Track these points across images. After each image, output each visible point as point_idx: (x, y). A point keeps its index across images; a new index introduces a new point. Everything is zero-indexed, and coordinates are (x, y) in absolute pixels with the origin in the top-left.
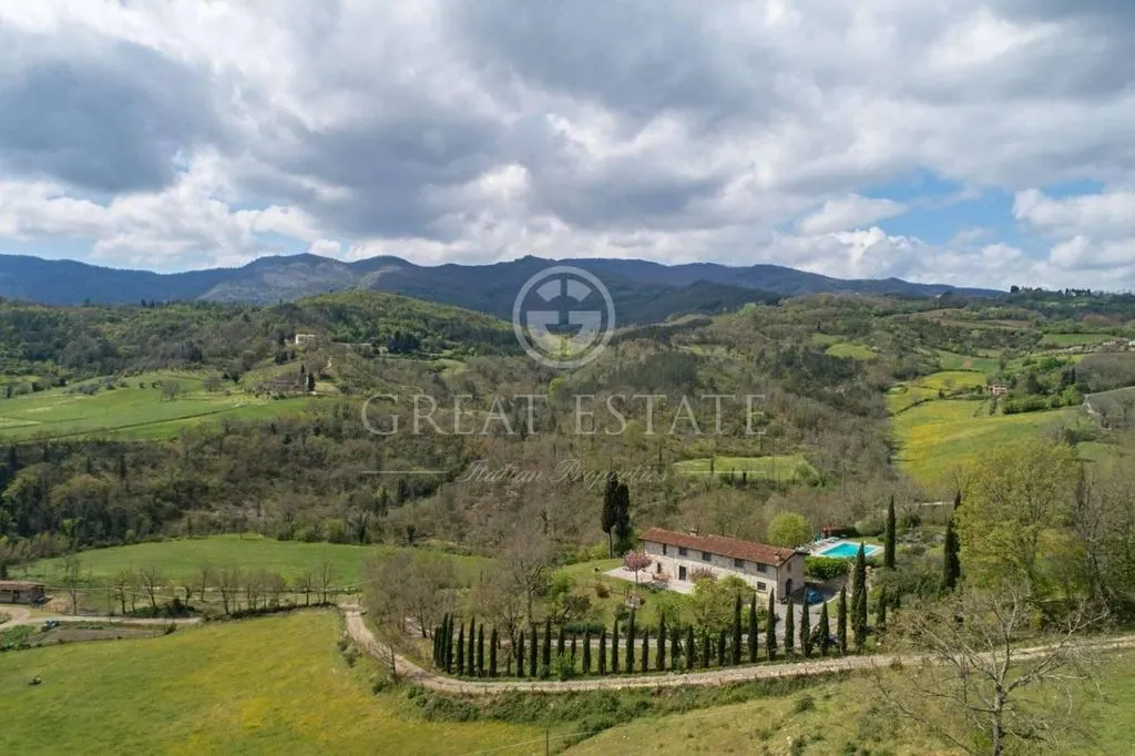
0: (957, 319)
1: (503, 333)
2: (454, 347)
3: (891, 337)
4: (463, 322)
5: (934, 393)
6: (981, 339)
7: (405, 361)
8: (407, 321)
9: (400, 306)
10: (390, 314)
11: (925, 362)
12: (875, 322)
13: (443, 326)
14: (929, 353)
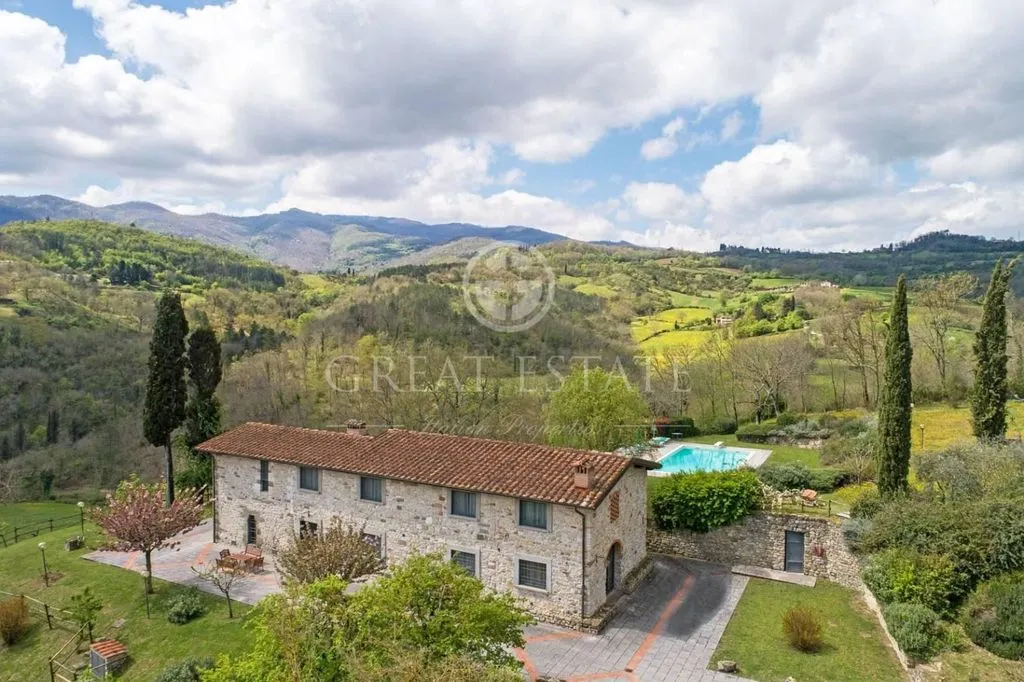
0: (682, 266)
1: (252, 269)
2: (194, 281)
3: (630, 278)
4: (207, 258)
5: (671, 326)
6: (703, 282)
7: (127, 291)
8: (140, 254)
9: (134, 238)
10: (119, 245)
11: (659, 300)
12: (615, 266)
13: (184, 260)
14: (661, 293)
